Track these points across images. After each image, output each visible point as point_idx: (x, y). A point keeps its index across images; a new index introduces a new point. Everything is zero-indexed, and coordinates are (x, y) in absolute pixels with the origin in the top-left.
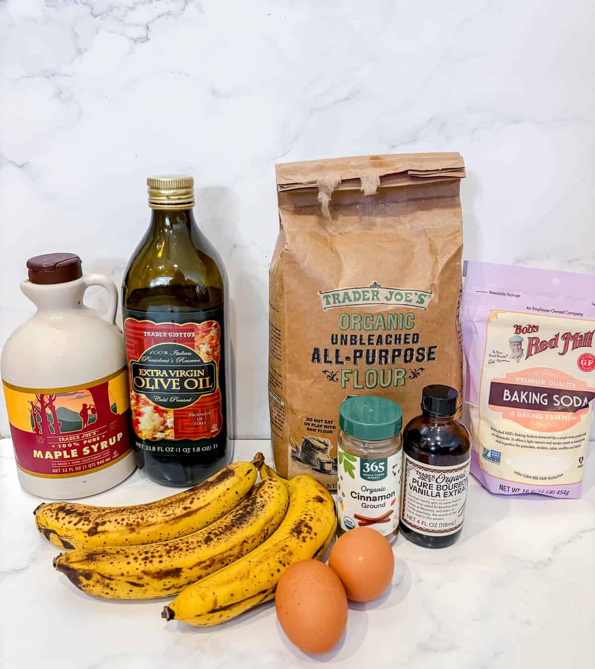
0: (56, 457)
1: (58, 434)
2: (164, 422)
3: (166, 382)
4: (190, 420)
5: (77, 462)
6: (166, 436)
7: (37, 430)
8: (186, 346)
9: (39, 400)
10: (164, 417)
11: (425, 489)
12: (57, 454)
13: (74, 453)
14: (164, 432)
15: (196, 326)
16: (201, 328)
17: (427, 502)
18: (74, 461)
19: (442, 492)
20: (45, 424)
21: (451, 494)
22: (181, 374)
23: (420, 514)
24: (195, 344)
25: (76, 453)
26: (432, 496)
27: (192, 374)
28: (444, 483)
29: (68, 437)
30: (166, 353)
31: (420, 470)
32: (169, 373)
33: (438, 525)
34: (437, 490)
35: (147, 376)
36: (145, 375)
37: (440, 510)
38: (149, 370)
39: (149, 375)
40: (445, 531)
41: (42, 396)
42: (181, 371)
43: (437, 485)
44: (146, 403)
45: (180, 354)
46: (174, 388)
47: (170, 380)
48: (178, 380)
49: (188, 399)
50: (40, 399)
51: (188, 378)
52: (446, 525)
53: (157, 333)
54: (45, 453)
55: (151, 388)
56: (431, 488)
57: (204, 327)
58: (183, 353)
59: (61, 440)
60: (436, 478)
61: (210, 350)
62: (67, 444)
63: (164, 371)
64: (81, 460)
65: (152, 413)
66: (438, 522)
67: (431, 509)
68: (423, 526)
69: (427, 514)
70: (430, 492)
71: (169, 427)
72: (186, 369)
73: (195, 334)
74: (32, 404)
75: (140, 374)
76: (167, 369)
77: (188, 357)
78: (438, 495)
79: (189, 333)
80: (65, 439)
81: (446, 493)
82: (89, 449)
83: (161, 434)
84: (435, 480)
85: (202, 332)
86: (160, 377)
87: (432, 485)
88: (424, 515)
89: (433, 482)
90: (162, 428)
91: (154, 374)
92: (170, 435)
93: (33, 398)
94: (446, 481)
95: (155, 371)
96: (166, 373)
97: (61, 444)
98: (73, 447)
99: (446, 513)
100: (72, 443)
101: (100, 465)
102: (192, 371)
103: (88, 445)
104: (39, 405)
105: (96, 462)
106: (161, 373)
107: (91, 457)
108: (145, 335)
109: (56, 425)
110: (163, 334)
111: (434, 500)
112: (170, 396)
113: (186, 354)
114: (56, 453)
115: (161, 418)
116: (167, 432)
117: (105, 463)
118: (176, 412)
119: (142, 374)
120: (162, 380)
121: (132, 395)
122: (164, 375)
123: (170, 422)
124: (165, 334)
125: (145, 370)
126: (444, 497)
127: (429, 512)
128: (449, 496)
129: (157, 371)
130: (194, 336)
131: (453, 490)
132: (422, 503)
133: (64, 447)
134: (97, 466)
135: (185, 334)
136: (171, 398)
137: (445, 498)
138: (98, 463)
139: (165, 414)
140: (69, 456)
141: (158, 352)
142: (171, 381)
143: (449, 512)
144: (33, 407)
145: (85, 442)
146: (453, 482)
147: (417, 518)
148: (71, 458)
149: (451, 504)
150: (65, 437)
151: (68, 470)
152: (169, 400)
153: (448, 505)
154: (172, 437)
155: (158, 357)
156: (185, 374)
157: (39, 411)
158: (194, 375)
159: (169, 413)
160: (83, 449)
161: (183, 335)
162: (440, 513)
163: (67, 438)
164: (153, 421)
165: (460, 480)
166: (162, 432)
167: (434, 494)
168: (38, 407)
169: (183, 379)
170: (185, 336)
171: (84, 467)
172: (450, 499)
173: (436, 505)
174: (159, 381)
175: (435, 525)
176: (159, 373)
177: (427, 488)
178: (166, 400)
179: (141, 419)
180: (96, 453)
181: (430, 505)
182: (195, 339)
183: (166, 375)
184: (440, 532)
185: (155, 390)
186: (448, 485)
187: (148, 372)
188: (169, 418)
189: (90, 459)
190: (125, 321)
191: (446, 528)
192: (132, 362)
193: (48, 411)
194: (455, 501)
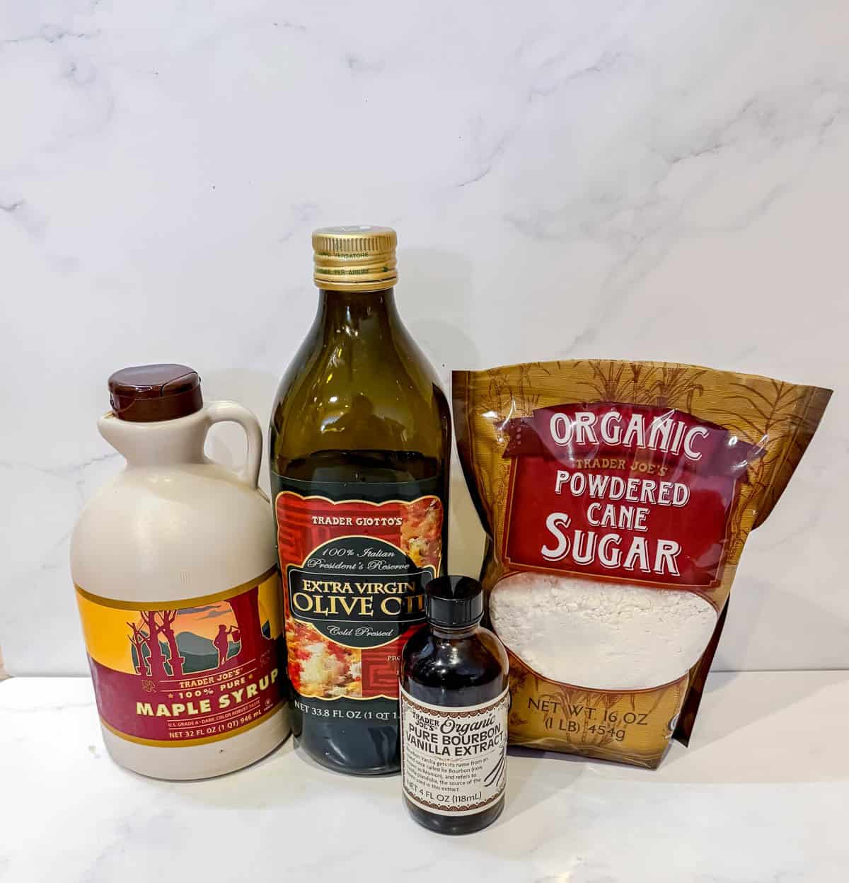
0: (176, 713)
1: (178, 676)
2: (346, 669)
3: (349, 602)
4: (388, 667)
5: (210, 720)
6: (348, 692)
7: (142, 670)
8: (386, 542)
9: (145, 621)
10: (345, 661)
11: (425, 741)
12: (178, 709)
13: (205, 706)
14: (344, 686)
15: (404, 507)
16: (412, 510)
17: (431, 762)
18: (205, 719)
19: (452, 748)
20: (156, 660)
21: (467, 751)
22: (376, 588)
23: (423, 780)
24: (402, 538)
25: (209, 705)
26: (437, 753)
27: (395, 590)
28: (454, 733)
29: (195, 680)
30: (350, 552)
31: (418, 712)
32: (354, 588)
33: (450, 799)
34: (444, 743)
35: (317, 592)
36: (313, 590)
37: (451, 774)
38: (321, 583)
39: (321, 591)
40: (464, 808)
41: (152, 614)
42: (376, 585)
43: (444, 737)
44: (314, 638)
45: (374, 555)
46: (363, 612)
47: (356, 599)
48: (371, 599)
49: (387, 632)
50: (148, 620)
51: (387, 595)
52: (464, 798)
53: (334, 518)
54: (157, 706)
55: (324, 612)
56: (434, 740)
57: (418, 507)
58: (379, 554)
59: (184, 685)
60: (440, 724)
61: (425, 548)
62: (193, 692)
63: (347, 585)
64: (215, 717)
65: (325, 654)
66: (451, 794)
67: (439, 773)
68: (428, 799)
69: (432, 780)
70: (433, 745)
71: (354, 677)
72: (384, 581)
73: (402, 521)
74: (133, 627)
75: (305, 589)
76: (352, 581)
77: (389, 561)
78: (446, 751)
79: (391, 519)
80: (190, 684)
81: (458, 750)
82: (229, 698)
83: (340, 688)
84: (439, 728)
85: (413, 516)
86: (339, 594)
87: (436, 735)
88: (429, 782)
89: (437, 731)
90: (341, 679)
91: (328, 589)
92: (355, 691)
93: (136, 617)
94: (457, 731)
95: (331, 583)
96: (349, 588)
97: (184, 693)
98: (203, 697)
99: (463, 780)
100: (201, 690)
101: (246, 723)
102: (394, 584)
103: (227, 691)
104: (147, 629)
105: (239, 719)
106: (342, 588)
107: (231, 712)
108: (315, 522)
109: (176, 661)
110: (345, 521)
111: (440, 759)
112: (354, 627)
113: (385, 555)
114: (175, 706)
115: (339, 662)
116: (351, 686)
117: (253, 719)
118: (364, 654)
119: (308, 588)
120: (342, 599)
121: (288, 624)
122: (347, 590)
123: (355, 669)
124: (349, 520)
125: (313, 582)
126: (456, 755)
127: (435, 778)
128: (465, 754)
129: (334, 584)
130: (400, 523)
131: (471, 744)
132: (423, 762)
133: (188, 696)
134: (241, 725)
135: (384, 519)
136: (358, 630)
137: (458, 757)
138: (242, 720)
139: (347, 657)
140: (196, 712)
141: (337, 552)
142: (359, 601)
143: (469, 780)
144: (136, 632)
145: (223, 687)
146: (470, 733)
147: (420, 786)
148: (200, 714)
149: (470, 767)
150: (191, 681)
151: (195, 733)
152: (353, 633)
153: (464, 768)
154: (358, 694)
155: (336, 560)
156: (383, 589)
157: (145, 640)
158: (398, 591)
159: (354, 655)
160: (219, 698)
161: (381, 523)
162: (452, 781)
163: (193, 683)
164: (326, 667)
165: (482, 730)
166: (341, 685)
167: (440, 751)
168: (144, 633)
169: (379, 598)
170: (384, 524)
171: (221, 728)
172: (466, 759)
173: (445, 768)
174: (338, 602)
175: (445, 798)
176: (338, 588)
177: (428, 740)
178: (350, 633)
179: (303, 663)
180: (239, 704)
181: (435, 766)
182: (402, 529)
183: (351, 592)
184: (453, 809)
185: (331, 616)
186: (461, 737)
187: (319, 586)
188: (354, 663)
189: (229, 715)
190: (277, 497)
191: (465, 804)
192: (290, 568)
193: (162, 638)
194: (478, 762)
